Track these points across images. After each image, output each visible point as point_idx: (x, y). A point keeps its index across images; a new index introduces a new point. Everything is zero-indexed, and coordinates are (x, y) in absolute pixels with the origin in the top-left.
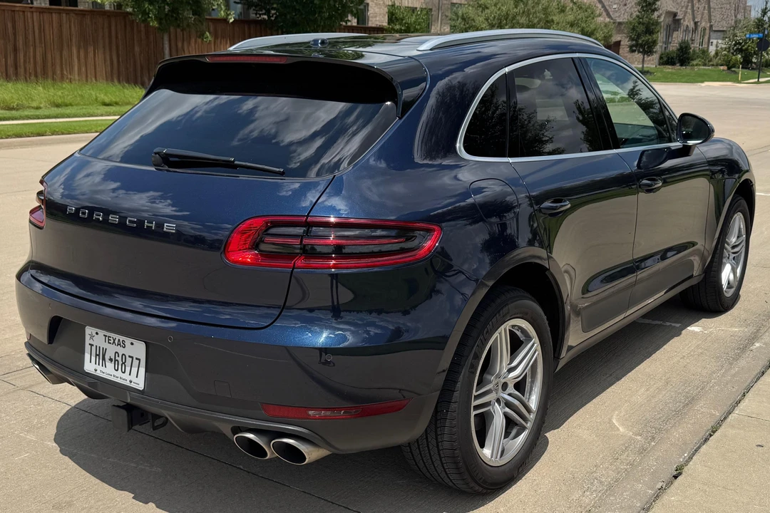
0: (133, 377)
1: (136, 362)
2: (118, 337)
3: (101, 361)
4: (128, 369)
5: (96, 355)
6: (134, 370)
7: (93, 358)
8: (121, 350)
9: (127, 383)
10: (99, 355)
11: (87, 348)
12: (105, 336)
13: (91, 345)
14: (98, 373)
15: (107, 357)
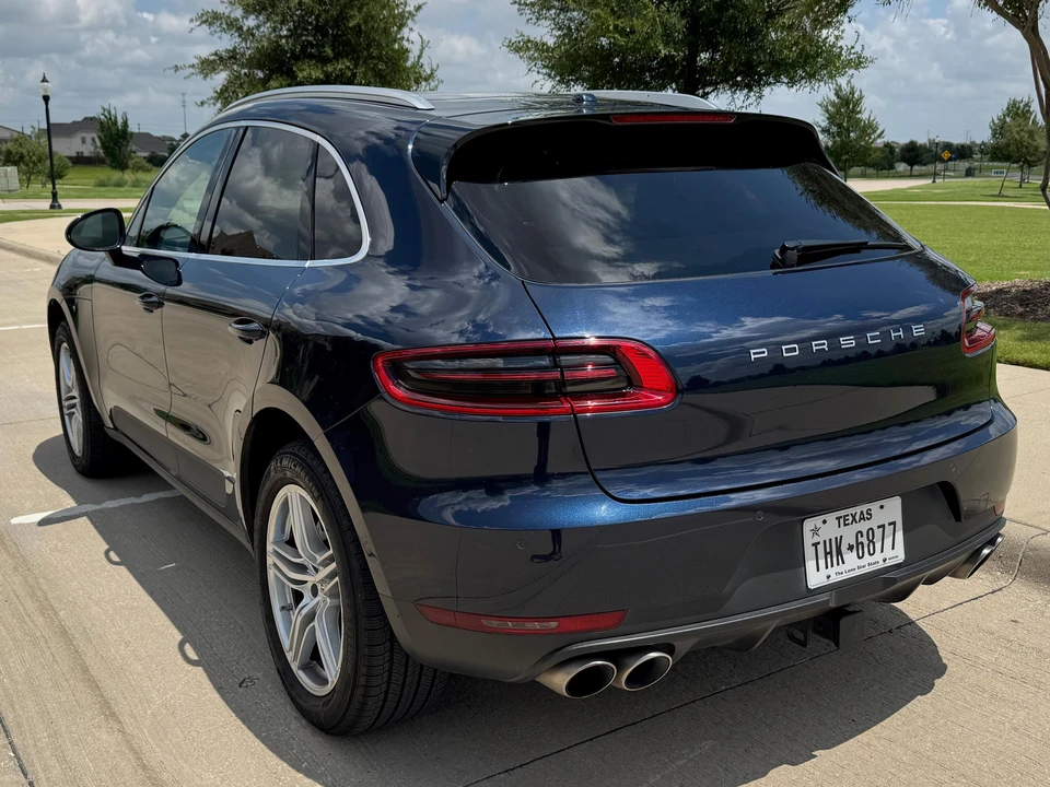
0: (888, 552)
1: (889, 529)
2: (857, 510)
3: (835, 559)
4: (878, 546)
5: (826, 554)
6: (888, 541)
7: (822, 562)
8: (864, 526)
9: (881, 565)
10: (831, 553)
11: (809, 551)
12: (838, 518)
13: (815, 545)
14: (835, 579)
15: (844, 548)
